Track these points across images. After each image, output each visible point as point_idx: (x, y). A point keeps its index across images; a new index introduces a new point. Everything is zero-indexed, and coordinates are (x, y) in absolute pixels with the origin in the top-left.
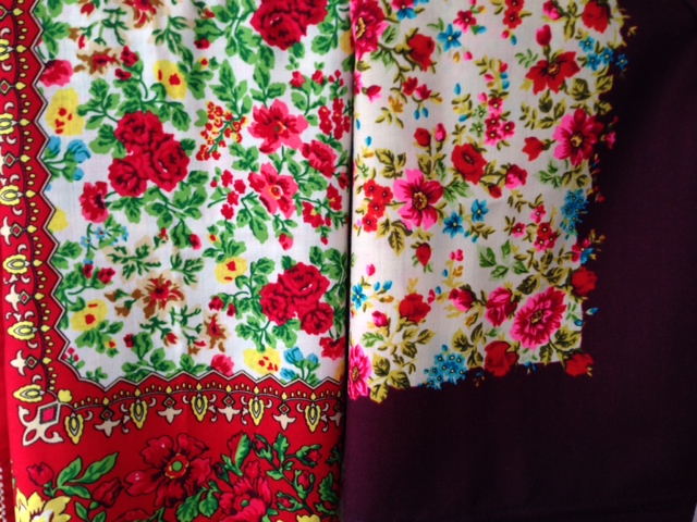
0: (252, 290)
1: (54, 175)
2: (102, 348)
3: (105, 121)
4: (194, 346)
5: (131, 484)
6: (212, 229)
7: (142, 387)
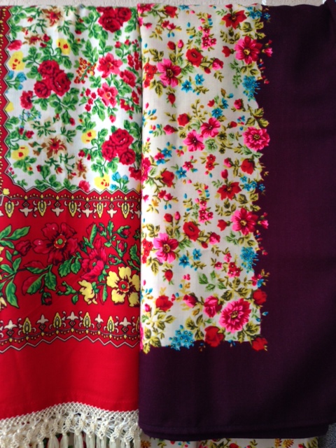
0: (99, 145)
1: (10, 87)
2: (26, 170)
3: (35, 64)
4: (71, 175)
5: (36, 246)
6: (81, 116)
7: (44, 194)
